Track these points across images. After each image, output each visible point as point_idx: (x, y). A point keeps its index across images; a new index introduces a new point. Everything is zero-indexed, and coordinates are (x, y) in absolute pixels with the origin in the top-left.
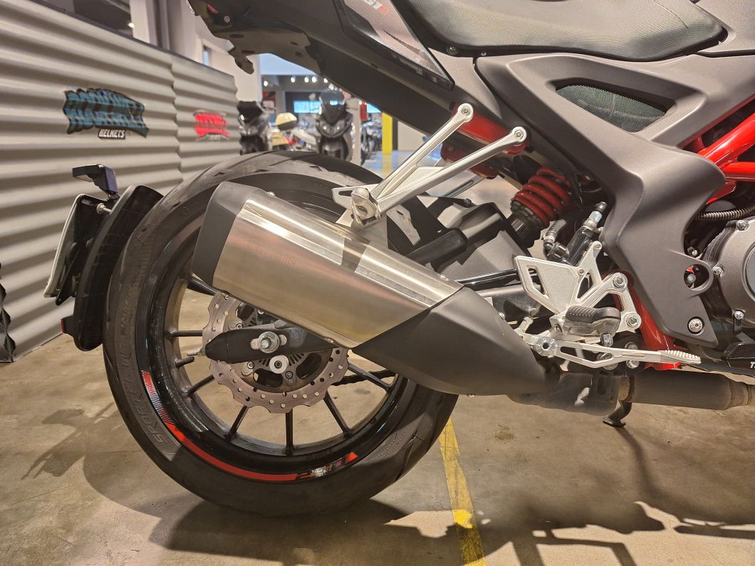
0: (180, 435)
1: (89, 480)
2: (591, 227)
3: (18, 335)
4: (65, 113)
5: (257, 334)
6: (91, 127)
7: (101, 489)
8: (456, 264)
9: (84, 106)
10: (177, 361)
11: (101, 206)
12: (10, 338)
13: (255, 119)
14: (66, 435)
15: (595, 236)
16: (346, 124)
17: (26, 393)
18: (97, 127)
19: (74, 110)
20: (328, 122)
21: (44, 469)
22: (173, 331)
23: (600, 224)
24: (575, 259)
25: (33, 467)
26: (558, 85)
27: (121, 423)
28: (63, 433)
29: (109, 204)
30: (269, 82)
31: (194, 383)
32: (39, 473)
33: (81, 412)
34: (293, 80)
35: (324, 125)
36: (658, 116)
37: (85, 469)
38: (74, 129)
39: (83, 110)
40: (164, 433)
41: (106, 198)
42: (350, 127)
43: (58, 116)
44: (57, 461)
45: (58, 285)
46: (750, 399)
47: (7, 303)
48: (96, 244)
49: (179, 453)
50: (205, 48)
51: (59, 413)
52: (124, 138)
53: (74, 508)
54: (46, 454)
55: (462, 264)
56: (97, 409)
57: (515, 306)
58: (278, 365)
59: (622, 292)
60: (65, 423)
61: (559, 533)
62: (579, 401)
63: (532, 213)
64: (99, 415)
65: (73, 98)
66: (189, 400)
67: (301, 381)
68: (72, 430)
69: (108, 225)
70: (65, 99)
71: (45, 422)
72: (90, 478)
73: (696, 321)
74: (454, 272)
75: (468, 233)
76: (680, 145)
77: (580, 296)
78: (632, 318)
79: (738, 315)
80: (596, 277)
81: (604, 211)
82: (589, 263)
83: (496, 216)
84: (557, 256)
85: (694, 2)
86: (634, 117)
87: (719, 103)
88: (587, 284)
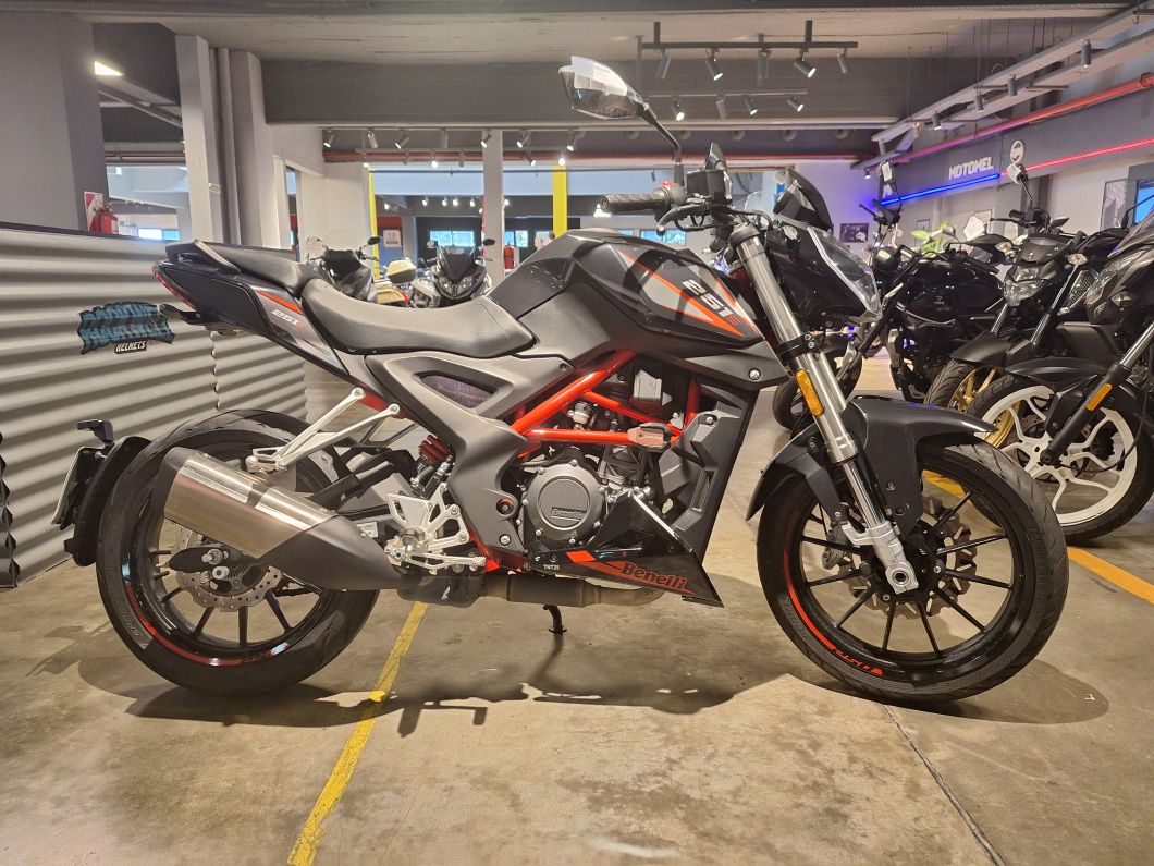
0: (153, 631)
1: (82, 676)
2: (441, 472)
3: (23, 561)
4: (79, 334)
5: (206, 551)
6: (107, 344)
7: (92, 682)
8: (355, 498)
9: (100, 324)
10: (155, 574)
11: (99, 453)
12: (16, 564)
13: (349, 275)
14: (66, 646)
15: (444, 479)
16: (474, 282)
17: (31, 614)
18: (114, 342)
19: (89, 330)
20: (450, 279)
21: (46, 669)
22: (153, 550)
23: (449, 470)
24: (428, 495)
25: (34, 669)
26: (422, 376)
27: (116, 636)
28: (63, 644)
29: (104, 451)
30: (392, 205)
31: (169, 592)
32: (40, 672)
33: (80, 628)
34: (425, 203)
35: (444, 283)
36: (487, 398)
37: (79, 669)
38: (89, 348)
39: (99, 327)
40: (140, 630)
41: (102, 447)
42: (482, 284)
43: (73, 339)
44: (57, 664)
45: (63, 515)
46: (600, 598)
47: (14, 528)
48: (93, 483)
49: (151, 643)
50: (290, 169)
51: (61, 629)
52: (145, 349)
53: (68, 694)
54: (48, 659)
55: (359, 498)
56: (96, 626)
57: (393, 527)
58: (219, 573)
59: (458, 517)
60: (65, 637)
61: (443, 703)
62: (445, 596)
63: (428, 459)
64: (96, 631)
65: (88, 318)
66: (163, 605)
67: (245, 588)
68: (72, 641)
69: (102, 469)
70: (80, 320)
71: (46, 636)
72: (84, 676)
73: (506, 537)
74: (353, 504)
75: (360, 476)
76: (498, 418)
77: (431, 520)
78: (462, 536)
79: (538, 532)
80: (443, 507)
81: (450, 462)
82: (437, 498)
83: (386, 463)
84: (416, 493)
85: (517, 319)
86: (472, 397)
87: (524, 389)
88: (436, 512)
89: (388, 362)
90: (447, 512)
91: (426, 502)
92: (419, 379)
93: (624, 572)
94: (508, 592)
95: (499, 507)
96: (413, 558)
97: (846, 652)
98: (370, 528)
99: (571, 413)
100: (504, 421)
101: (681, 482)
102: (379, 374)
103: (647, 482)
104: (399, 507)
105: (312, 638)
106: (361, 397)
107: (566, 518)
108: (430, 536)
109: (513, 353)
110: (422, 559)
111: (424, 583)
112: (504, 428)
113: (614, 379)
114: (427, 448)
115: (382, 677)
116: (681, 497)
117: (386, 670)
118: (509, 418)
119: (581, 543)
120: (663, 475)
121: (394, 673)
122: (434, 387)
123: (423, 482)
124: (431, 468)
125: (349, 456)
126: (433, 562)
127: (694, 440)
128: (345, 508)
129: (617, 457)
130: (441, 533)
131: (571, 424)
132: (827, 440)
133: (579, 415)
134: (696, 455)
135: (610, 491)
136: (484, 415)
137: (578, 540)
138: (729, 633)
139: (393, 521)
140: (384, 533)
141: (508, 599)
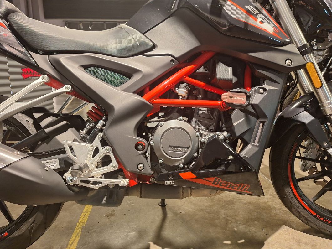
2: (99, 127)
8: (45, 144)
15: (101, 130)
23: (104, 126)
24: (91, 141)
26: (85, 67)
36: (127, 80)
46: (191, 194)
55: (47, 144)
57: (69, 162)
59: (110, 154)
62: (104, 202)
63: (92, 120)
73: (141, 165)
74: (43, 148)
75: (47, 130)
76: (134, 93)
77: (93, 157)
78: (114, 165)
79: (161, 161)
80: (100, 148)
81: (105, 121)
82: (97, 142)
83: (65, 122)
84: (83, 140)
85: (143, 34)
86: (117, 80)
87: (150, 75)
88: (96, 151)
89: (63, 59)
90: (103, 151)
91: (89, 146)
92: (83, 69)
93: (214, 183)
94: (141, 194)
95: (136, 147)
96: (82, 181)
97: (322, 216)
98: (54, 163)
99: (177, 90)
100: (138, 94)
101: (245, 128)
102: (58, 66)
103: (224, 129)
104: (72, 149)
105: (23, 229)
106: (46, 80)
107: (177, 152)
108: (92, 166)
109: (142, 53)
110: (88, 182)
111: (91, 194)
112: (138, 98)
113: (201, 70)
114: (91, 113)
115: (71, 242)
116: (246, 137)
117: (73, 238)
118: (140, 92)
119: (186, 166)
120: (234, 124)
121: (78, 239)
122: (93, 74)
123: (88, 133)
124: (93, 124)
125: (41, 119)
126: (95, 183)
127: (253, 103)
128: (38, 150)
129: (201, 116)
130: (100, 164)
131: (177, 96)
132: (322, 102)
133: (182, 91)
134: (254, 112)
135: (201, 135)
136: (125, 90)
137: (184, 164)
138: (245, 201)
139: (68, 158)
140: (63, 166)
141: (141, 197)
